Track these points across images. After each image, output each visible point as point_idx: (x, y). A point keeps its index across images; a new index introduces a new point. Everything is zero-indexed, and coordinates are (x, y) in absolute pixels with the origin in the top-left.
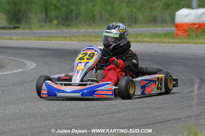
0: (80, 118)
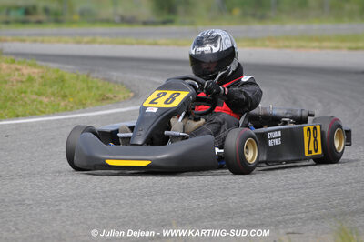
0: (272, 192)
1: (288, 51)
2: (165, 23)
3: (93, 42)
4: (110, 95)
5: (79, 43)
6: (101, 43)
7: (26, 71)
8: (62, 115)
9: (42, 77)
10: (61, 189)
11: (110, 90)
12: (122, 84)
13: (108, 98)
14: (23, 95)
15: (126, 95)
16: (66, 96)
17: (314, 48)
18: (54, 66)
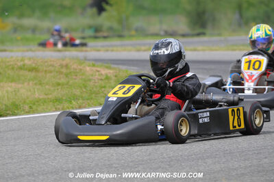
2: (198, 35)
5: (139, 51)
7: (104, 72)
9: (116, 76)
10: (138, 156)
14: (103, 89)
18: (123, 68)
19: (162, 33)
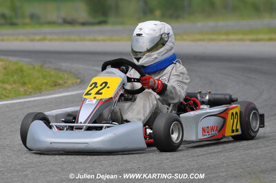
1: (202, 43)
2: (100, 23)
3: (44, 39)
4: (61, 82)
5: (32, 40)
6: (50, 40)
8: (23, 98)
9: (5, 68)
11: (61, 78)
12: (70, 72)
13: (59, 84)
15: (74, 81)
16: (24, 84)
17: (223, 40)
18: (14, 59)
19: (60, 21)
